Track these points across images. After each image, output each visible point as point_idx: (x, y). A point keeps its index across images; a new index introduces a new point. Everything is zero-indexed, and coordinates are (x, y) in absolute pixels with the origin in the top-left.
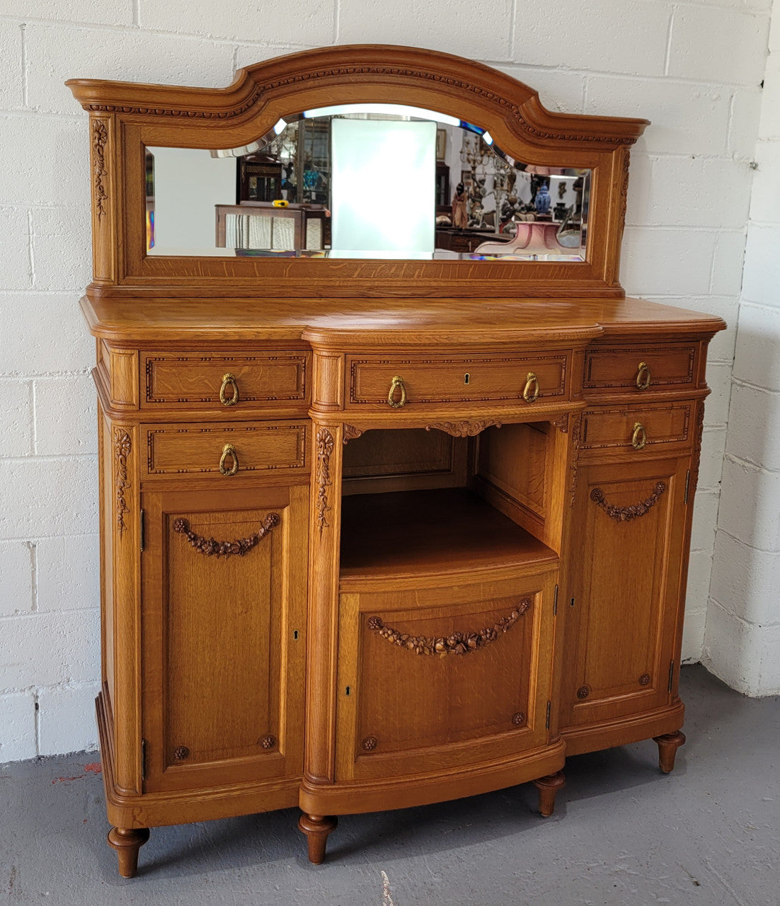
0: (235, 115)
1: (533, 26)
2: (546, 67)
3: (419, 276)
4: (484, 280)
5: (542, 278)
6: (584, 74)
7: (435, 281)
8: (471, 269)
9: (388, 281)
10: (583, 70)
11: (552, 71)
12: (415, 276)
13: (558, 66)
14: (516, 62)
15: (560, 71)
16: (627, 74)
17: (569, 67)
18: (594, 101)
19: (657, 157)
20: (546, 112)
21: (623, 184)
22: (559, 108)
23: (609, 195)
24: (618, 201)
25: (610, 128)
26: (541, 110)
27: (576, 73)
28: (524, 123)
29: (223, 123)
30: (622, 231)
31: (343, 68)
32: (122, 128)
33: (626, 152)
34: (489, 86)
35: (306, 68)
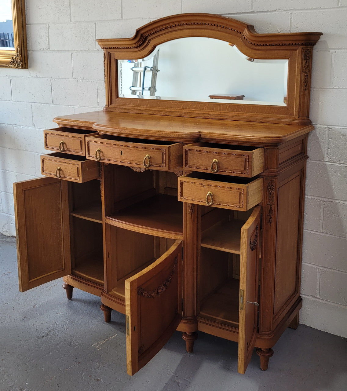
0: (138, 47)
2: (270, 11)
3: (205, 109)
4: (233, 112)
5: (261, 113)
6: (290, 12)
7: (211, 111)
9: (193, 110)
10: (289, 10)
11: (274, 13)
12: (205, 108)
13: (277, 10)
14: (255, 11)
15: (278, 12)
16: (315, 9)
17: (282, 10)
18: (296, 25)
19: (335, 51)
20: (252, 34)
21: (303, 66)
22: (277, 30)
23: (295, 73)
24: (299, 75)
25: (288, 38)
26: (250, 33)
27: (286, 12)
28: (247, 40)
29: (136, 50)
30: (307, 91)
31: (171, 25)
32: (110, 54)
33: (305, 50)
34: (228, 25)
35: (158, 27)
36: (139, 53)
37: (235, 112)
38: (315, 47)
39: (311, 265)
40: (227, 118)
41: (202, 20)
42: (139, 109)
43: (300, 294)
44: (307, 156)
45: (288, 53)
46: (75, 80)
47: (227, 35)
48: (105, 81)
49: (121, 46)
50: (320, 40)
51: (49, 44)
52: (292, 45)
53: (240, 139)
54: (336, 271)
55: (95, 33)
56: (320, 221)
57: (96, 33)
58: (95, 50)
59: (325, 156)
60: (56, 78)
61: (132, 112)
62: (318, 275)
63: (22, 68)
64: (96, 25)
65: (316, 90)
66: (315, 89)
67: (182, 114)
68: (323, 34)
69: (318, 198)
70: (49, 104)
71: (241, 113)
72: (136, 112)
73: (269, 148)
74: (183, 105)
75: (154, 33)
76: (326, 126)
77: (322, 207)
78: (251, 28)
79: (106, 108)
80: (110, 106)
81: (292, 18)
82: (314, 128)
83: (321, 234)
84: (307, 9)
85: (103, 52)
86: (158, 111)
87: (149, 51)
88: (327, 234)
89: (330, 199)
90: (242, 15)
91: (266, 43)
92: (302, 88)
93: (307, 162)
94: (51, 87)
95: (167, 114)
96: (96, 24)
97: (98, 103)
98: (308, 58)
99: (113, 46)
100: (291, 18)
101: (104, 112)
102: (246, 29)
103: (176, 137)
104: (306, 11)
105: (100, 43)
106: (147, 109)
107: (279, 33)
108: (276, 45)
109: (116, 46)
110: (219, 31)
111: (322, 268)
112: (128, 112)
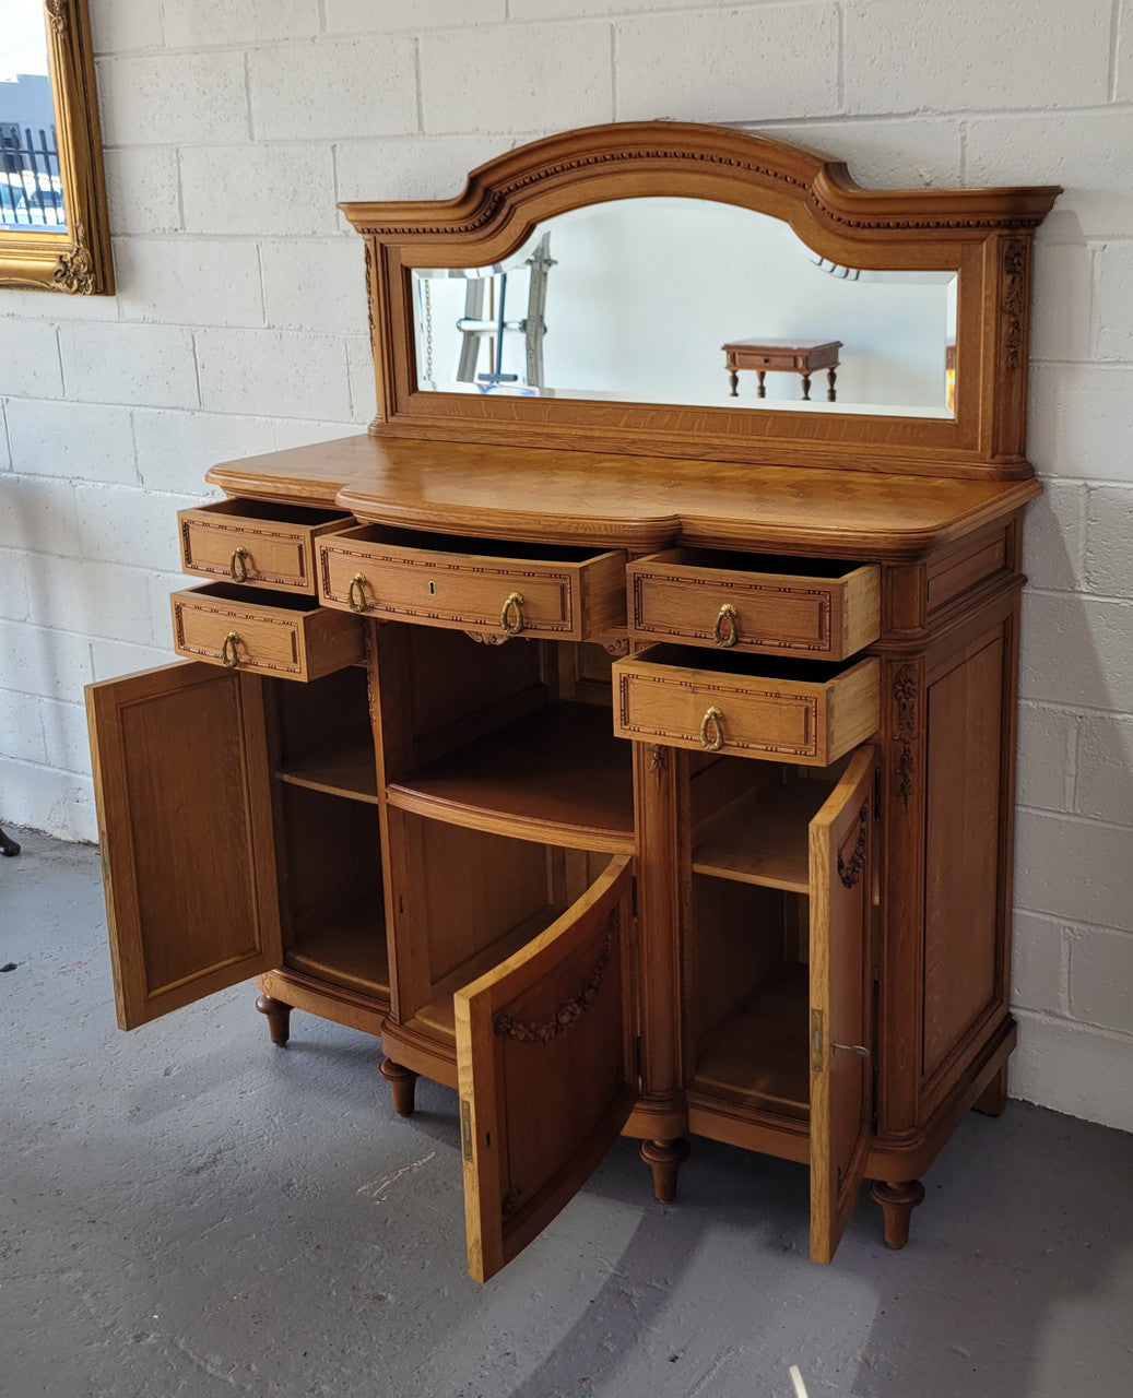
0: (476, 227)
1: (873, 57)
2: (898, 115)
3: (699, 430)
4: (787, 439)
5: (876, 442)
6: (959, 119)
7: (718, 437)
8: (769, 423)
9: (659, 434)
10: (958, 112)
11: (909, 120)
12: (697, 424)
13: (918, 110)
14: (851, 115)
15: (923, 119)
16: (1038, 110)
17: (935, 111)
18: (980, 159)
20: (841, 193)
21: (1005, 294)
22: (921, 176)
23: (980, 314)
24: (993, 323)
25: (954, 206)
26: (835, 189)
27: (947, 118)
28: (824, 209)
29: (470, 237)
30: (1018, 372)
31: (582, 158)
32: (384, 249)
33: (1008, 243)
34: (764, 161)
35: (538, 165)
36: (480, 246)
37: (794, 440)
38: (1041, 231)
39: (1042, 917)
40: (767, 460)
41: (680, 145)
42: (487, 430)
43: (1010, 1005)
44: (1022, 575)
45: (955, 250)
46: (271, 331)
47: (761, 190)
48: (372, 339)
49: (421, 227)
50: (1056, 207)
51: (182, 214)
52: (969, 225)
53: (804, 539)
54: (1118, 934)
55: (335, 178)
56: (1068, 779)
57: (338, 177)
58: (335, 233)
59: (1079, 575)
60: (209, 327)
61: (463, 438)
62: (1065, 948)
63: (96, 292)
64: (337, 153)
65: (1048, 368)
66: (1042, 365)
67: (625, 445)
68: (1065, 192)
69: (1060, 708)
70: (188, 409)
71: (812, 441)
72: (475, 438)
73: (896, 564)
74: (626, 417)
75: (526, 184)
76: (1080, 483)
77: (1073, 734)
78: (837, 170)
79: (378, 426)
80: (391, 419)
81: (966, 137)
82: (1042, 488)
83: (1073, 819)
84: (1013, 111)
85: (363, 242)
86: (549, 436)
87: (513, 241)
88: (1088, 818)
89: (1096, 709)
90: (809, 125)
91: (886, 221)
92: (1002, 363)
93: (1024, 596)
94: (194, 353)
95: (578, 445)
96: (337, 148)
97: (352, 407)
98: (1018, 268)
99: (395, 226)
100: (963, 139)
101: (374, 441)
102: (820, 175)
103: (604, 533)
104: (1011, 116)
105: (353, 216)
106: (513, 428)
107: (928, 184)
108: (917, 226)
109: (406, 226)
110: (735, 178)
111: (1074, 926)
112: (449, 438)
